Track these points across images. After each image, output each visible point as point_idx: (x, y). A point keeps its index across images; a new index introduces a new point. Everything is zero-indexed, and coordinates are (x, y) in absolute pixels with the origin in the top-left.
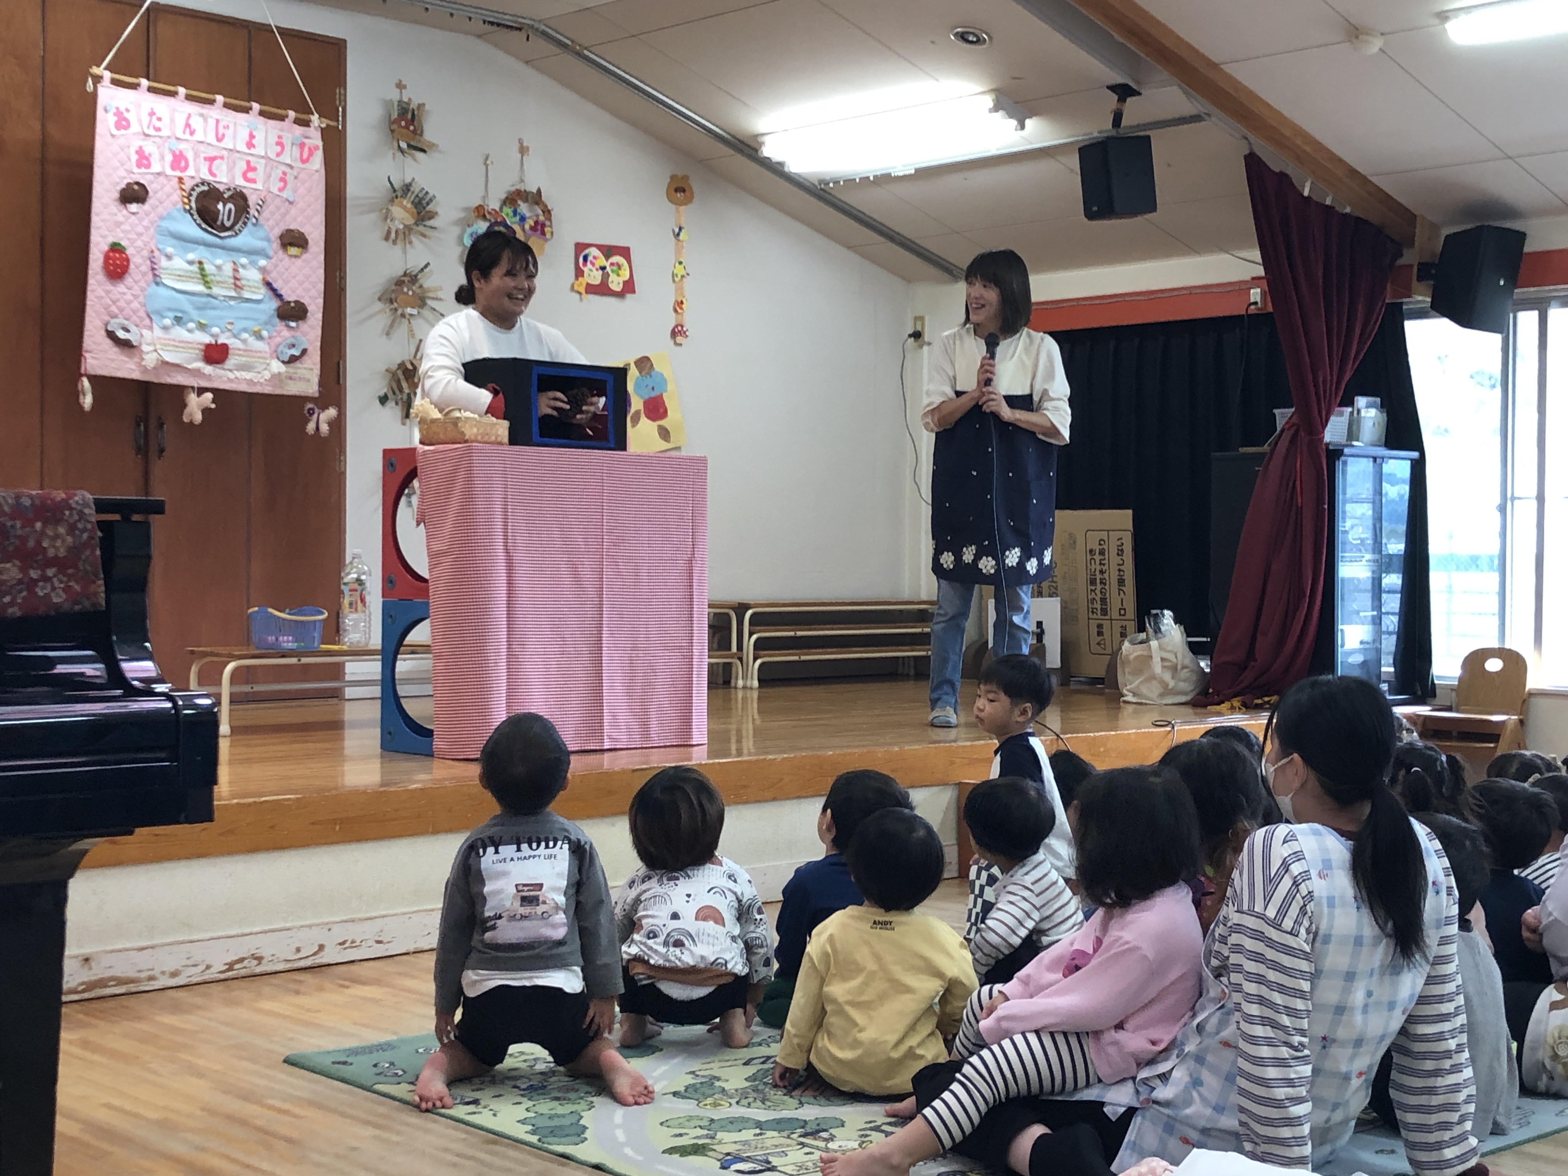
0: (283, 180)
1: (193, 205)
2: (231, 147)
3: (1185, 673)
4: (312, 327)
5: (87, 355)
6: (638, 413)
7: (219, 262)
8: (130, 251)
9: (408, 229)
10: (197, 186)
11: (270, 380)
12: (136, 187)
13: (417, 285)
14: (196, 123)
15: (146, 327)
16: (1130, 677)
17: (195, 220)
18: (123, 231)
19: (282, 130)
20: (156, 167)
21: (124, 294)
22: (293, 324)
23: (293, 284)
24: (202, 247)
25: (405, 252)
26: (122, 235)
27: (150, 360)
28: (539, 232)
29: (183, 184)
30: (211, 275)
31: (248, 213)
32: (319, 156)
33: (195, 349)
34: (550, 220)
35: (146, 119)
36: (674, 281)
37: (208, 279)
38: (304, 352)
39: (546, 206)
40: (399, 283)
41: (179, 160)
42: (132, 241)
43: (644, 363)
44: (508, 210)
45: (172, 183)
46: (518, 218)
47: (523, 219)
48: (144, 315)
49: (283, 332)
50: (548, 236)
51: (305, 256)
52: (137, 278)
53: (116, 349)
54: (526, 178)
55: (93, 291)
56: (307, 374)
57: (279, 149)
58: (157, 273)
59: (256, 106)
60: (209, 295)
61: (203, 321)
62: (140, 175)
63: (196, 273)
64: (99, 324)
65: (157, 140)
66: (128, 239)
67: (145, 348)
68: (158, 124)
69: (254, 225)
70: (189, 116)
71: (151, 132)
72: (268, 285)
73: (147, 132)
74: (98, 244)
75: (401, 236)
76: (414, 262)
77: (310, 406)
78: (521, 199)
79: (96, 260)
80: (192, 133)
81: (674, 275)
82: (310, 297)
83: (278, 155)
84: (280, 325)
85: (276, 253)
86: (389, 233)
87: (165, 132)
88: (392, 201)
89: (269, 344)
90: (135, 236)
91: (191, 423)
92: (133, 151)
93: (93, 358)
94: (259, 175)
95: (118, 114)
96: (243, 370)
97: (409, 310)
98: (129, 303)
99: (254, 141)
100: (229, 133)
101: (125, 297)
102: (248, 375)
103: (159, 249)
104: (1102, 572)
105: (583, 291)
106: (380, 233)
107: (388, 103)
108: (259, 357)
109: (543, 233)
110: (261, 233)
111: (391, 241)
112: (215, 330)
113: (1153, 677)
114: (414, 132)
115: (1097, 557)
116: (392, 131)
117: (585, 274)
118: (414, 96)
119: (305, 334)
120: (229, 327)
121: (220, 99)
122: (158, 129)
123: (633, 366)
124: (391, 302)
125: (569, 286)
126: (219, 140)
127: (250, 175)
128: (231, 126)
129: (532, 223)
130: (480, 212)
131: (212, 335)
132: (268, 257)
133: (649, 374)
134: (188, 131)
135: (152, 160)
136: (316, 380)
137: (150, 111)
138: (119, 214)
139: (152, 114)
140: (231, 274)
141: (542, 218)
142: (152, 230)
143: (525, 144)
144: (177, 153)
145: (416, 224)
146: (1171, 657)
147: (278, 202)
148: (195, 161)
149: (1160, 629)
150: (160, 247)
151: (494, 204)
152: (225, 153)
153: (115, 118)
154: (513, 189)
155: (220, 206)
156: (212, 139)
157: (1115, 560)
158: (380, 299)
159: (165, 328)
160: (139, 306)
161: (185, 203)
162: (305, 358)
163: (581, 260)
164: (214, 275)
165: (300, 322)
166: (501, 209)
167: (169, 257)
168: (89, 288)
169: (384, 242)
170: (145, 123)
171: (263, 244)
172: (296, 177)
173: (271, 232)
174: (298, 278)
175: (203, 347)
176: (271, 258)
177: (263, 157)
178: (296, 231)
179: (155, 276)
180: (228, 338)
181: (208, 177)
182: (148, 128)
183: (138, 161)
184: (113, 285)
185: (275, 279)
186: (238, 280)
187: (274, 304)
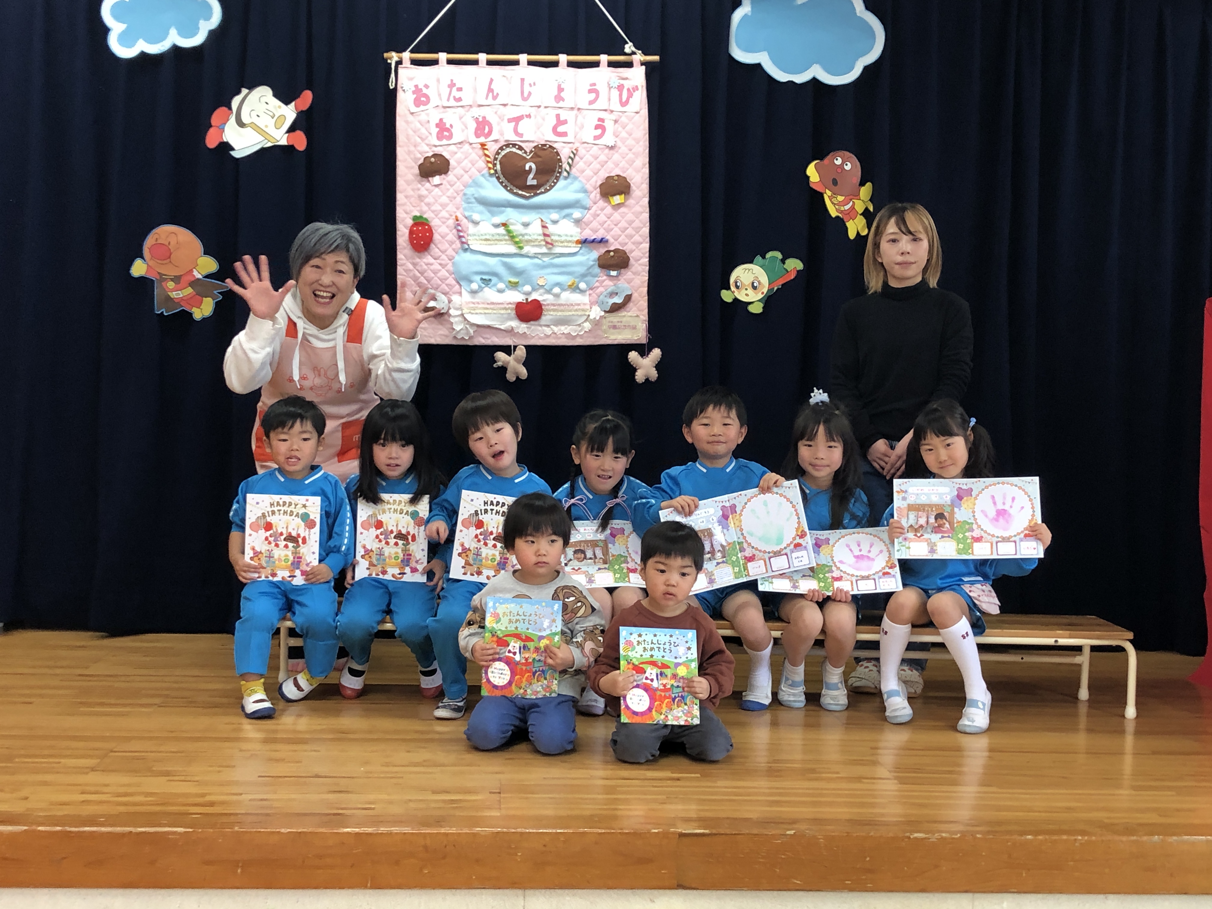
0: (600, 126)
1: (498, 167)
2: (538, 103)
4: (637, 274)
7: (526, 221)
8: (435, 223)
10: (501, 148)
11: (590, 331)
12: (433, 160)
14: (499, 86)
15: (454, 293)
17: (501, 183)
18: (428, 205)
19: (594, 77)
20: (458, 137)
21: (432, 264)
22: (614, 273)
23: (616, 231)
24: (509, 210)
26: (427, 208)
27: (458, 325)
29: (487, 149)
30: (520, 235)
31: (561, 167)
32: (640, 96)
33: (505, 309)
35: (445, 92)
37: (517, 240)
38: (628, 299)
41: (482, 127)
42: (436, 213)
45: (476, 150)
48: (454, 282)
49: (604, 281)
51: (629, 203)
52: (442, 248)
55: (403, 265)
56: (633, 322)
57: (593, 96)
58: (464, 240)
59: (564, 58)
60: (520, 255)
61: (514, 281)
62: (440, 147)
63: (504, 235)
65: (459, 110)
66: (433, 212)
67: (453, 314)
68: (458, 95)
69: (566, 178)
70: (492, 80)
71: (452, 103)
73: (447, 104)
74: (403, 221)
79: (402, 236)
80: (495, 98)
82: (633, 243)
83: (591, 103)
84: (602, 275)
85: (595, 203)
87: (467, 101)
89: (590, 295)
90: (440, 208)
92: (433, 125)
94: (570, 127)
95: (417, 91)
96: (561, 325)
98: (435, 272)
99: (562, 94)
100: (536, 90)
101: (432, 267)
102: (566, 329)
103: (466, 218)
108: (576, 310)
110: (576, 185)
112: (528, 288)
119: (629, 282)
120: (541, 284)
121: (524, 57)
122: (460, 99)
126: (525, 99)
127: (561, 129)
128: (538, 83)
131: (525, 294)
132: (585, 208)
134: (491, 94)
135: (453, 130)
136: (643, 326)
137: (449, 82)
138: (423, 189)
139: (452, 85)
140: (540, 231)
142: (458, 199)
144: (481, 119)
147: (594, 150)
148: (499, 124)
150: (467, 214)
152: (532, 111)
156: (516, 99)
159: (474, 292)
160: (447, 275)
161: (490, 168)
162: (630, 304)
164: (523, 235)
165: (623, 271)
167: (476, 223)
168: (399, 263)
170: (445, 96)
171: (581, 196)
172: (616, 121)
173: (591, 182)
174: (619, 225)
175: (514, 306)
176: (589, 209)
177: (572, 109)
178: (616, 178)
179: (463, 243)
180: (541, 295)
181: (513, 138)
182: (448, 100)
183: (438, 133)
184: (420, 258)
185: (595, 231)
186: (548, 236)
187: (594, 256)
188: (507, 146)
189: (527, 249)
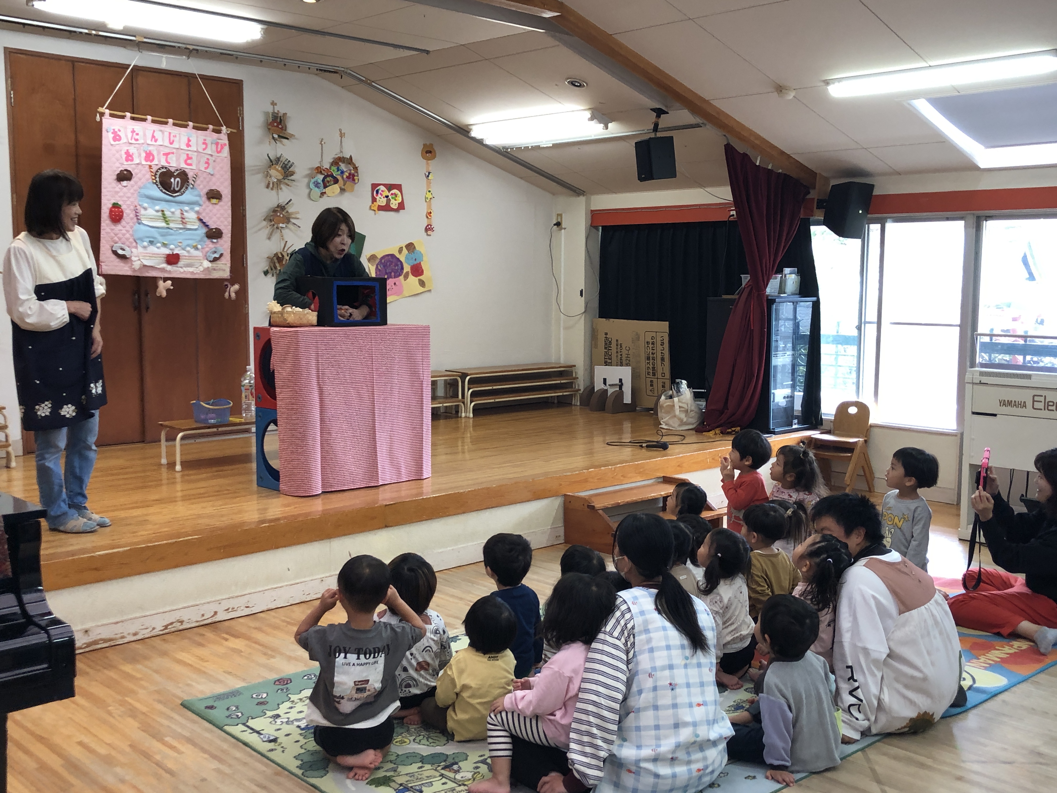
0: (207, 163)
1: (158, 179)
2: (177, 147)
3: (692, 414)
4: (226, 242)
5: (102, 264)
6: (407, 273)
7: (173, 210)
8: (123, 207)
9: (279, 181)
10: (159, 169)
11: (203, 271)
12: (125, 172)
13: (285, 211)
14: (158, 135)
15: (133, 246)
16: (664, 415)
17: (159, 188)
18: (120, 197)
19: (206, 136)
20: (136, 161)
21: (121, 230)
22: (215, 241)
23: (215, 219)
24: (164, 203)
25: (278, 195)
26: (119, 199)
27: (137, 265)
28: (351, 179)
29: (152, 168)
30: (169, 217)
31: (188, 182)
32: (226, 149)
33: (161, 257)
34: (357, 172)
35: (130, 135)
36: (426, 201)
37: (167, 219)
38: (221, 255)
39: (355, 165)
40: (275, 211)
41: (149, 156)
42: (125, 202)
43: (410, 247)
44: (334, 168)
45: (145, 168)
46: (339, 172)
47: (342, 172)
48: (132, 241)
49: (209, 245)
50: (356, 181)
51: (221, 203)
52: (128, 221)
53: (118, 260)
54: (343, 151)
55: (104, 229)
56: (223, 267)
57: (204, 146)
59: (191, 124)
60: (168, 228)
61: (165, 242)
62: (127, 166)
63: (160, 216)
64: (108, 247)
65: (137, 146)
66: (123, 201)
67: (134, 258)
68: (137, 137)
69: (192, 188)
70: (154, 131)
71: (133, 141)
72: (201, 220)
73: (130, 141)
74: (106, 204)
75: (275, 186)
76: (283, 200)
77: (226, 283)
78: (341, 162)
79: (105, 213)
80: (156, 141)
81: (426, 198)
82: (224, 226)
83: (204, 149)
84: (208, 241)
85: (204, 203)
86: (269, 184)
87: (141, 141)
88: (270, 167)
89: (202, 252)
90: (126, 199)
91: (161, 296)
92: (123, 152)
93: (106, 265)
94: (194, 161)
95: (114, 132)
96: (189, 267)
97: (281, 225)
98: (124, 235)
99: (190, 143)
100: (176, 139)
101: (122, 232)
102: (191, 269)
103: (139, 205)
104: (653, 354)
105: (376, 210)
106: (263, 185)
107: (267, 114)
108: (196, 260)
109: (354, 180)
110: (196, 193)
111: (270, 188)
112: (172, 246)
113: (675, 416)
114: (282, 128)
115: (651, 346)
116: (269, 129)
117: (377, 200)
118: (281, 109)
119: (222, 246)
120: (180, 244)
121: (171, 121)
122: (137, 140)
123: (404, 249)
124: (271, 221)
125: (368, 207)
126: (171, 143)
127: (189, 161)
128: (178, 136)
129: (348, 175)
130: (319, 170)
131: (171, 249)
132: (200, 205)
133: (413, 252)
134: (153, 139)
135: (134, 156)
136: (228, 270)
138: (117, 187)
139: (133, 131)
140: (180, 216)
141: (353, 172)
142: (135, 195)
143: (343, 132)
144: (148, 152)
145: (284, 179)
146: (685, 406)
147: (205, 175)
148: (158, 156)
149: (679, 391)
150: (140, 203)
151: (326, 165)
152: (174, 151)
153: (113, 135)
154: (337, 156)
155: (172, 180)
156: (167, 143)
157: (659, 348)
158: (264, 220)
159: (145, 247)
160: (129, 236)
161: (153, 179)
162: (222, 258)
163: (375, 193)
164: (171, 217)
165: (219, 240)
166: (330, 168)
168: (102, 228)
169: (266, 189)
170: (129, 137)
171: (197, 199)
172: (214, 161)
173: (202, 191)
174: (217, 216)
175: (165, 256)
177: (195, 151)
178: (215, 190)
179: (138, 219)
180: (179, 251)
181: (165, 164)
182: (131, 139)
183: (126, 158)
184: (115, 225)
185: (204, 217)
186: (184, 219)
187: (204, 230)
188: (162, 168)
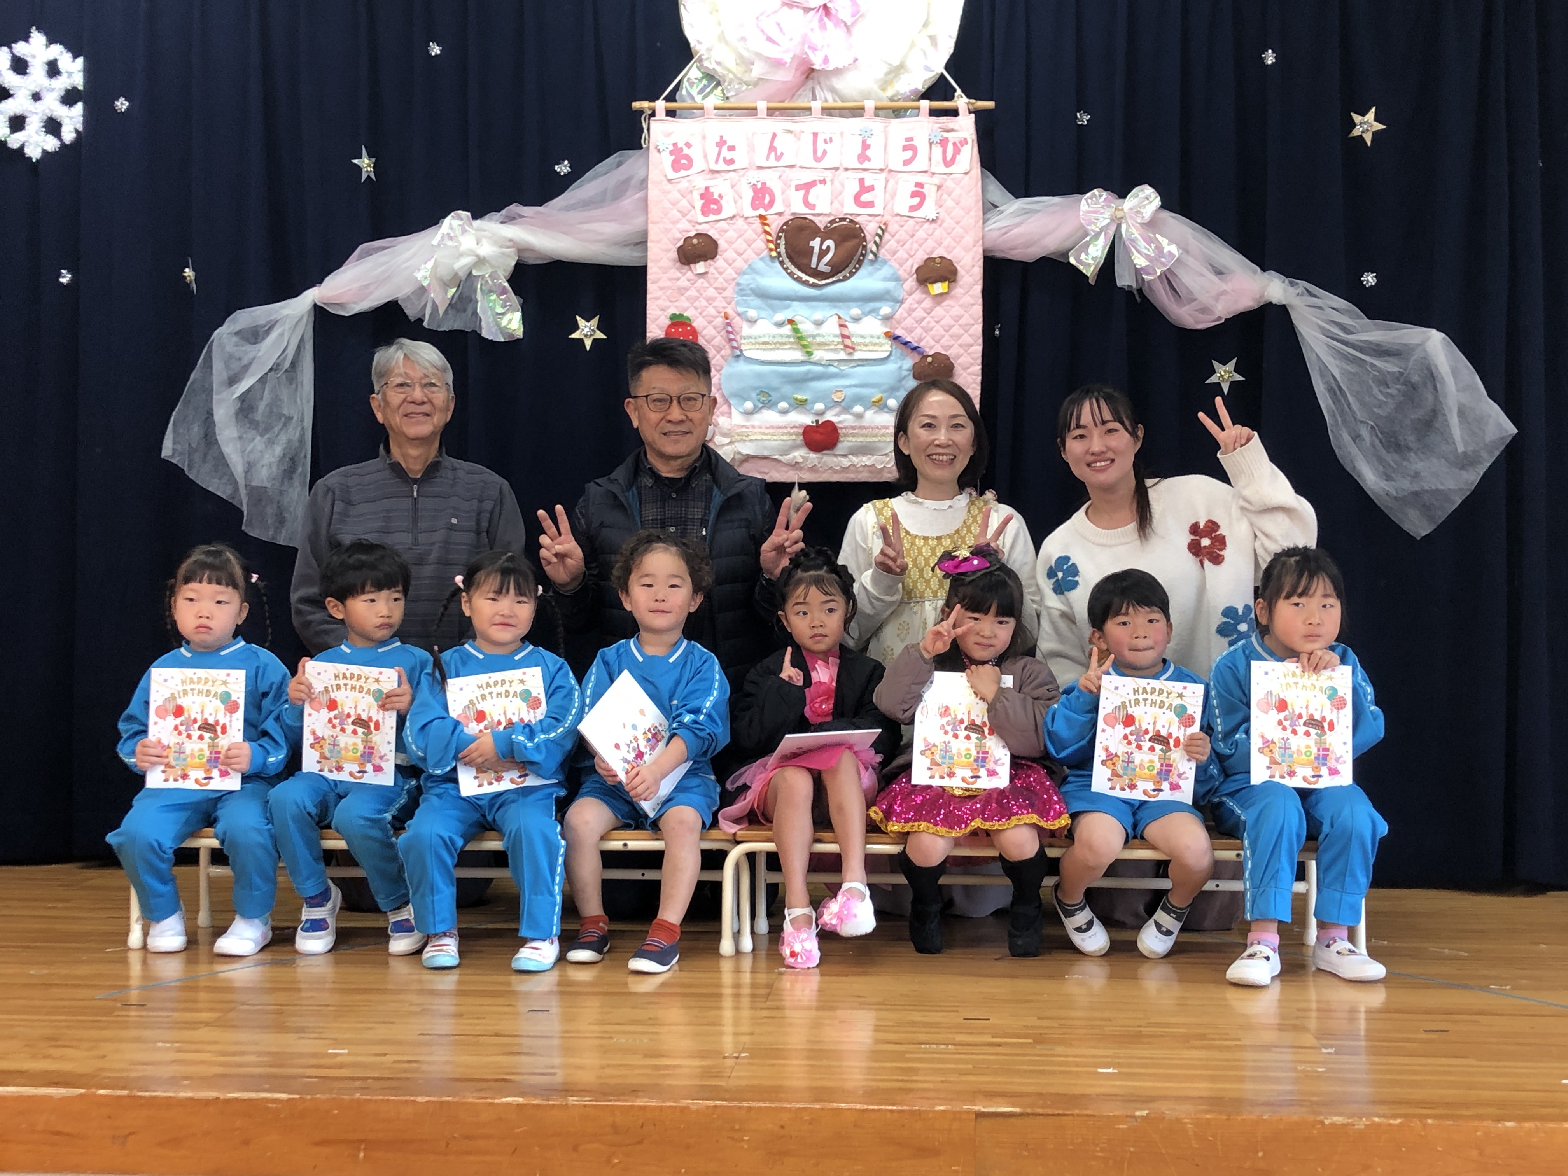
0: (917, 194)
1: (782, 249)
2: (835, 165)
7: (817, 318)
8: (699, 323)
10: (786, 223)
12: (700, 241)
14: (784, 142)
17: (786, 269)
18: (690, 299)
19: (909, 129)
20: (729, 211)
23: (938, 331)
24: (795, 303)
26: (688, 304)
29: (768, 225)
30: (810, 336)
31: (865, 247)
32: (968, 152)
33: (791, 434)
35: (713, 151)
37: (805, 343)
41: (762, 196)
42: (700, 310)
45: (754, 226)
51: (955, 292)
57: (908, 154)
58: (735, 344)
59: (871, 105)
60: (809, 363)
61: (800, 397)
62: (704, 224)
63: (788, 337)
65: (731, 175)
66: (696, 308)
67: (720, 440)
68: (729, 155)
69: (872, 261)
70: (774, 136)
71: (721, 166)
73: (714, 167)
74: (657, 319)
80: (778, 158)
82: (960, 345)
83: (906, 163)
85: (910, 294)
87: (741, 164)
90: (706, 304)
92: (696, 196)
94: (878, 195)
95: (676, 151)
96: (864, 455)
99: (868, 152)
100: (833, 147)
102: (870, 462)
103: (739, 315)
108: (883, 435)
110: (885, 271)
112: (818, 406)
120: (837, 400)
121: (817, 104)
122: (732, 161)
127: (865, 198)
128: (836, 138)
131: (817, 414)
132: (896, 301)
134: (773, 154)
135: (723, 202)
137: (718, 140)
138: (683, 278)
139: (721, 143)
140: (837, 330)
142: (729, 290)
144: (759, 186)
147: (910, 225)
148: (783, 192)
150: (740, 310)
152: (827, 175)
153: (673, 158)
156: (807, 160)
159: (748, 413)
161: (771, 250)
164: (814, 337)
167: (752, 322)
170: (712, 157)
171: (891, 285)
172: (939, 187)
173: (904, 267)
174: (942, 323)
175: (801, 431)
176: (902, 302)
177: (881, 171)
178: (938, 260)
179: (734, 348)
180: (837, 415)
181: (802, 210)
182: (717, 161)
183: (703, 207)
185: (910, 330)
186: (848, 337)
187: (908, 363)
188: (794, 219)
189: (818, 355)
